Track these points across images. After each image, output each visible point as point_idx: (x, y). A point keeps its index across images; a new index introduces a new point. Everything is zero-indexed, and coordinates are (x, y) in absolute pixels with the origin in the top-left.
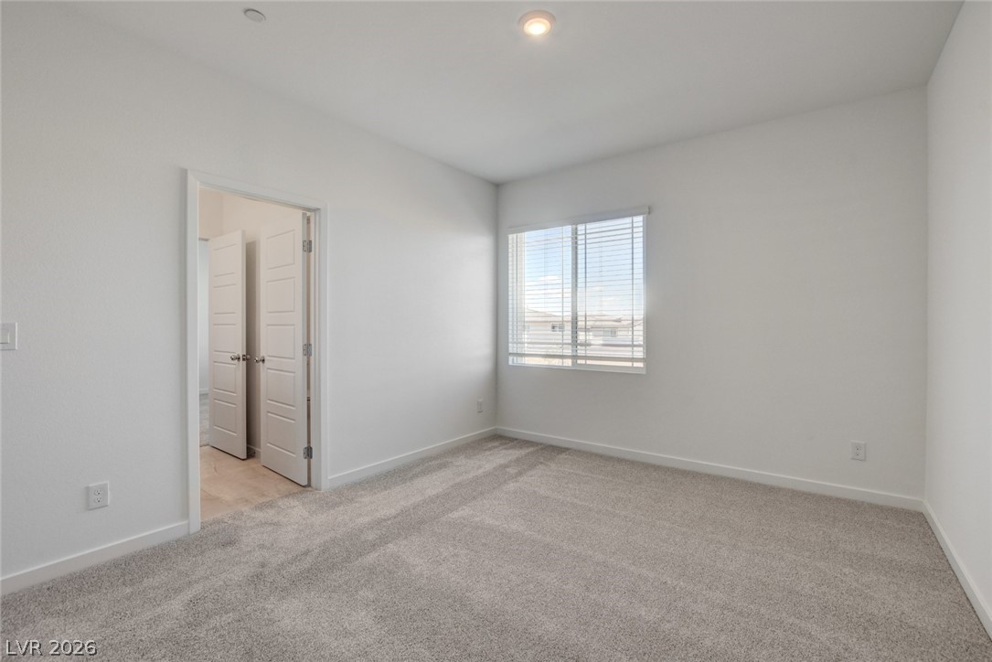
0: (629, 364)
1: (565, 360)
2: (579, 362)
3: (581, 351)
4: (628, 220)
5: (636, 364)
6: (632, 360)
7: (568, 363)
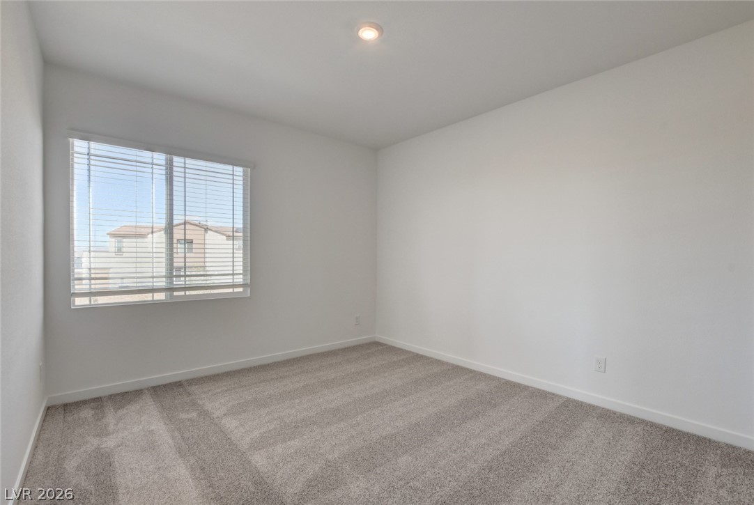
0: (231, 290)
1: (155, 294)
2: (176, 293)
3: (178, 282)
4: (230, 167)
5: (236, 290)
6: (233, 286)
7: (160, 296)
